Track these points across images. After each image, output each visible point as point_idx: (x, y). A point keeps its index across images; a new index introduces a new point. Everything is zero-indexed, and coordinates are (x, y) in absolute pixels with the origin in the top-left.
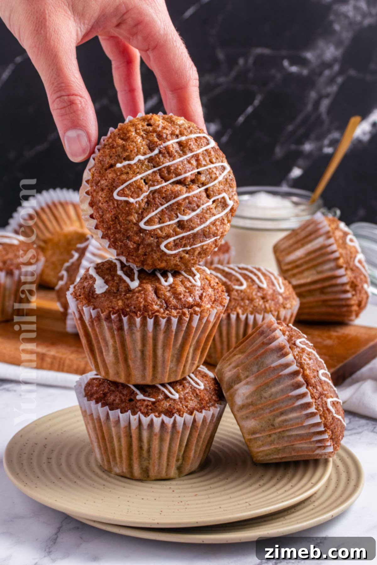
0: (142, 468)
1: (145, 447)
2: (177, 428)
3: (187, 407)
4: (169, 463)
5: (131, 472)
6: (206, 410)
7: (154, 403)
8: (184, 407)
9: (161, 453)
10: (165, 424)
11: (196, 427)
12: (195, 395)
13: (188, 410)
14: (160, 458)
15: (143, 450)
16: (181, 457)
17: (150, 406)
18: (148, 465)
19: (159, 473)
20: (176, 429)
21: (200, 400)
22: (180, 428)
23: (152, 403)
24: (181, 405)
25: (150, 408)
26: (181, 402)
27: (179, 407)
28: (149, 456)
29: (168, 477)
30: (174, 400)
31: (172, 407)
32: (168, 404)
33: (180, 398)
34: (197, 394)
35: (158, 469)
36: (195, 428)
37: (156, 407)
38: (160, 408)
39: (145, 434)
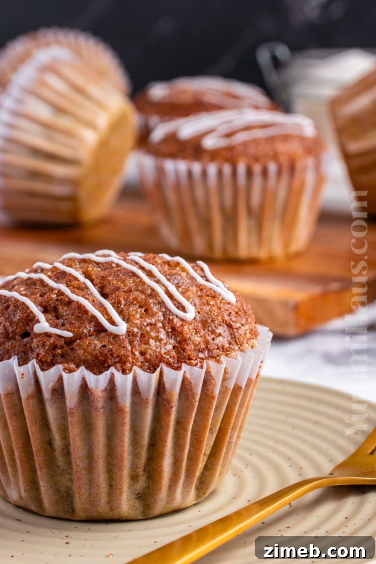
0: (58, 491)
1: (58, 442)
2: (120, 400)
3: (142, 353)
4: (114, 483)
5: (38, 500)
6: (190, 364)
7: (69, 342)
8: (137, 353)
9: (90, 456)
10: (89, 389)
11: (165, 402)
12: (170, 330)
13: (146, 360)
14: (90, 468)
15: (55, 450)
16: (141, 471)
17: (62, 347)
18: (69, 484)
19: (93, 502)
20: (117, 403)
21: (180, 343)
22: (126, 401)
23: (65, 343)
24: (130, 348)
25: (59, 351)
26: (131, 343)
27: (122, 352)
28: (69, 463)
29: (114, 514)
30: (116, 336)
31: (106, 352)
32: (99, 345)
33: (129, 333)
34: (173, 329)
35: (90, 495)
36: (165, 405)
37: (72, 349)
38: (81, 352)
39: (51, 412)
